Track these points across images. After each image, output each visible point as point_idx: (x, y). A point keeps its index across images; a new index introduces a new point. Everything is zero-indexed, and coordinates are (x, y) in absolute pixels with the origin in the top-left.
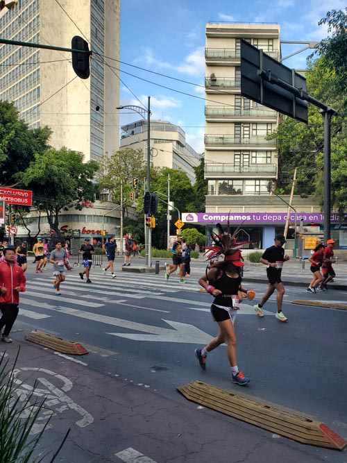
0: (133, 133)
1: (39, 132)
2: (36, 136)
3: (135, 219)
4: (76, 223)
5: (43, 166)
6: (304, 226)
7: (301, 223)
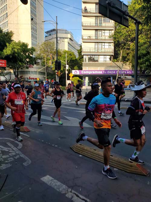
0: (50, 35)
1: (8, 33)
2: (6, 35)
3: (52, 73)
4: (26, 75)
5: (11, 49)
6: (125, 75)
7: (124, 74)
